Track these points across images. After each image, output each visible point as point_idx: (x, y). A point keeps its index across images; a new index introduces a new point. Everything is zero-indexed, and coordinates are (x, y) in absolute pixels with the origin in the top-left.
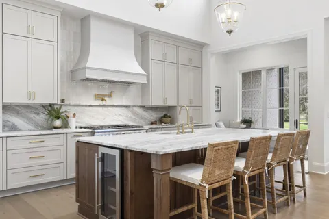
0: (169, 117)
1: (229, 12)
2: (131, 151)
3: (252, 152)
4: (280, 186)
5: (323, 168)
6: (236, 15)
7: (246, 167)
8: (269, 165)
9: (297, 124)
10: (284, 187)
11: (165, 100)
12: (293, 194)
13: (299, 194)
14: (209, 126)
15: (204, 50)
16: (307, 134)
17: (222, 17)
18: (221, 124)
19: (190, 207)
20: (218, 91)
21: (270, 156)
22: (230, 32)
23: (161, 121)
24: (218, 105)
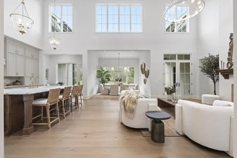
0: (20, 82)
1: (55, 41)
2: (10, 95)
3: (65, 92)
4: (74, 104)
5: (87, 97)
6: (57, 43)
7: (63, 97)
8: (70, 96)
9: (79, 83)
10: (75, 104)
11: (17, 74)
12: (78, 105)
13: (80, 105)
14: (43, 85)
15: (40, 52)
16: (82, 86)
17: (51, 42)
18: (48, 85)
19: (40, 115)
20: (46, 71)
21: (71, 94)
22: (55, 49)
23: (14, 84)
24: (46, 77)
